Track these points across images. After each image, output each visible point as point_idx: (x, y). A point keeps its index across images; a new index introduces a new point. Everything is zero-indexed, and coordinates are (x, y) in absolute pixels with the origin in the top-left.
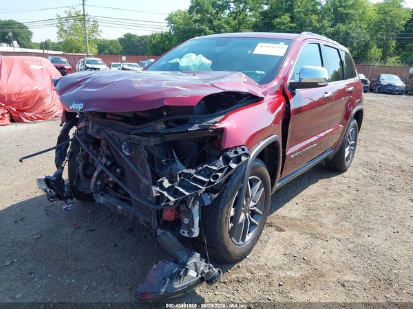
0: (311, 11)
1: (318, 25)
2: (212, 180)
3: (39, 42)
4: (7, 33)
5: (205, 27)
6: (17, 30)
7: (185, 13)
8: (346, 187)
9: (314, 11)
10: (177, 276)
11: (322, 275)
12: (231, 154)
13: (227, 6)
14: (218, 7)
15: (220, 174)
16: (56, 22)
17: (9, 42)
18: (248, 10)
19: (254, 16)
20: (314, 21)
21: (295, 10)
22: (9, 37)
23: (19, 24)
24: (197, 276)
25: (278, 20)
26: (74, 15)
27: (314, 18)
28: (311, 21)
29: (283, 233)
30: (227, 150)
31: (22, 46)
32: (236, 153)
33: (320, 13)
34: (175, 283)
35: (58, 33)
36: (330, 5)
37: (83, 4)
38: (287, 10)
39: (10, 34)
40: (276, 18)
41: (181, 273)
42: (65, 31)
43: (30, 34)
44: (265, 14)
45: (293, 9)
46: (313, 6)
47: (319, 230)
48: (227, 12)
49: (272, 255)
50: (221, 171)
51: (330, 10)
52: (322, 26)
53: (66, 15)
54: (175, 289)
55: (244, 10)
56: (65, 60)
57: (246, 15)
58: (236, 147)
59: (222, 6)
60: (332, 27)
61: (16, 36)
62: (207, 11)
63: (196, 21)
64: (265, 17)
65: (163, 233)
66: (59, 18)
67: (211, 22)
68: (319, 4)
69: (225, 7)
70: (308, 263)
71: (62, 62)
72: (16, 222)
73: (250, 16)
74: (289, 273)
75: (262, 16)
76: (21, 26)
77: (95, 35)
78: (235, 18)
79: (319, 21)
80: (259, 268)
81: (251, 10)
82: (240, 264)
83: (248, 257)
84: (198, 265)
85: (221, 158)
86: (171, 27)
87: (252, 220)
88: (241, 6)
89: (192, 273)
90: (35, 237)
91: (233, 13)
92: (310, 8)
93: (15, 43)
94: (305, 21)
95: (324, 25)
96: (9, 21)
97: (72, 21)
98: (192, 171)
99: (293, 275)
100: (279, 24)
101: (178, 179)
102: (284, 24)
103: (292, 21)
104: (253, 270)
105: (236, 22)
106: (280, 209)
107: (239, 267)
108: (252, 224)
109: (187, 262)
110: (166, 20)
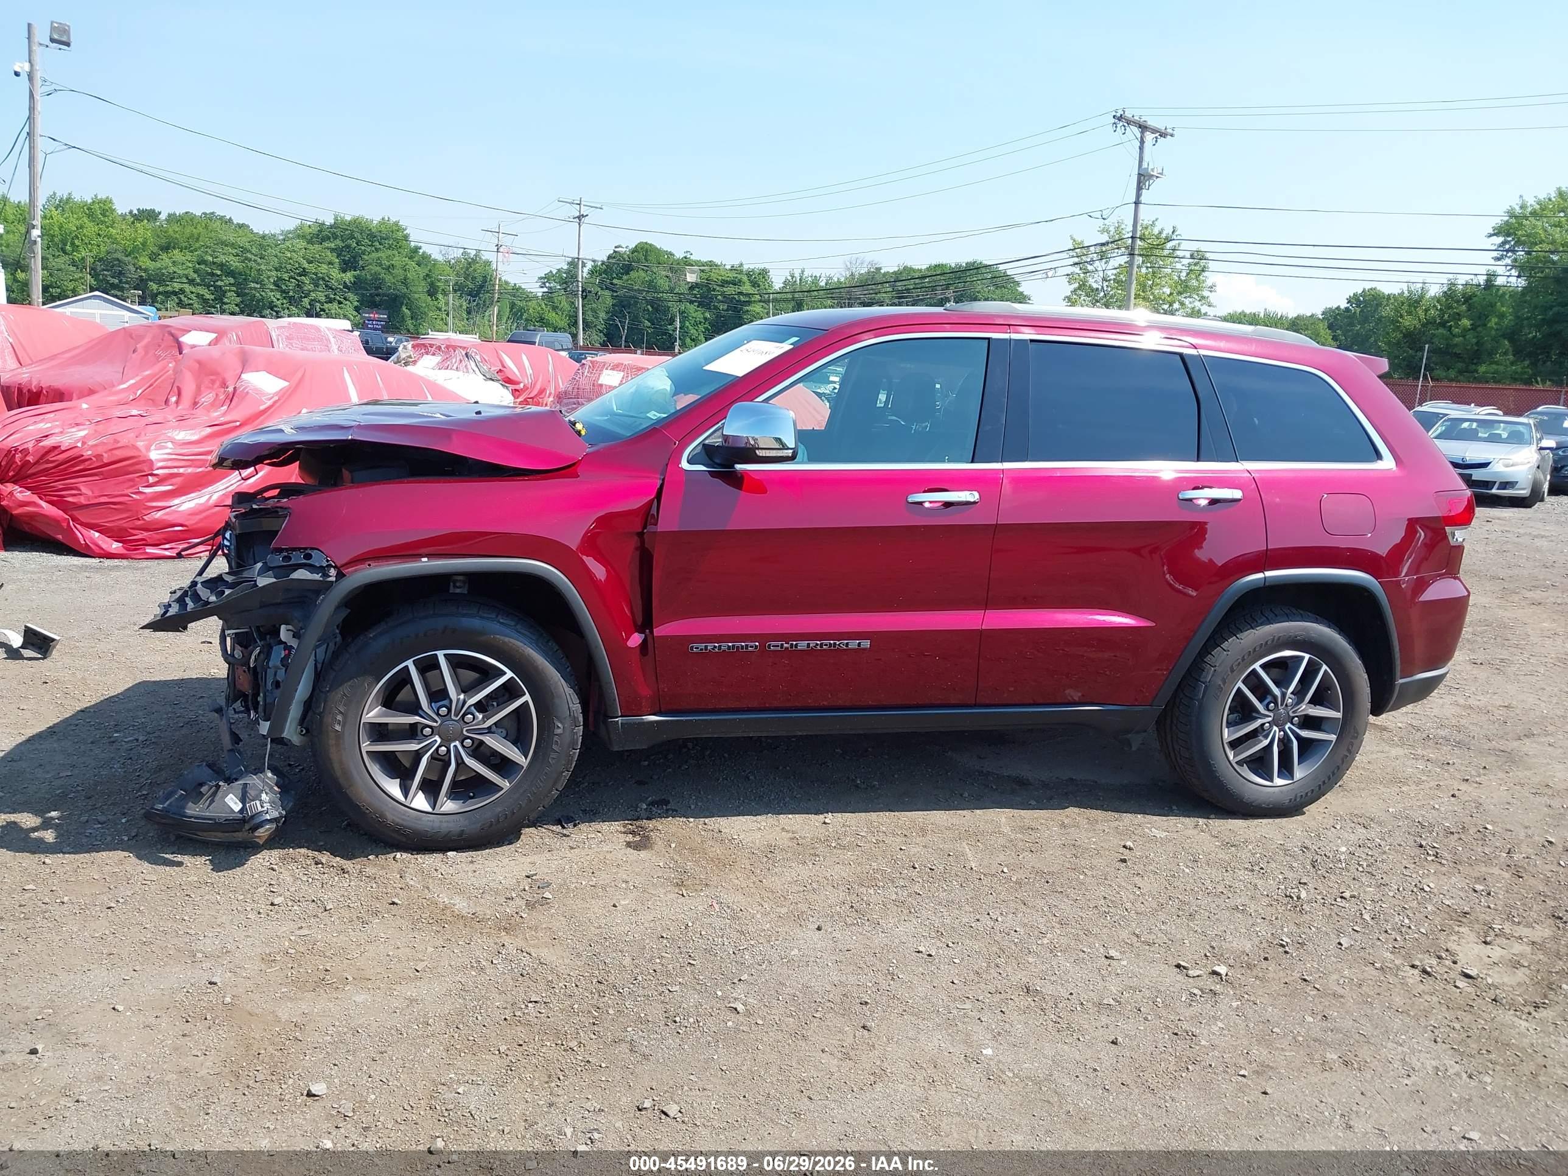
2: (212, 599)
12: (275, 560)
15: (228, 591)
32: (287, 559)
37: (1137, 203)
50: (234, 586)
58: (293, 550)
84: (250, 791)
85: (259, 564)
87: (469, 762)
89: (232, 802)
110: (1497, 232)
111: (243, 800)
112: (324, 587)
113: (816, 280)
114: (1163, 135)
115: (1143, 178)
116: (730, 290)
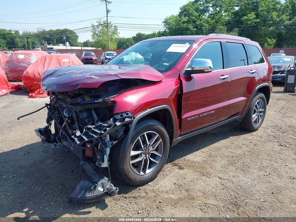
0: (272, 9)
1: (278, 20)
2: (103, 132)
3: (82, 42)
4: (63, 37)
5: (191, 26)
6: (69, 35)
7: (176, 17)
8: (248, 142)
9: (275, 9)
10: (89, 189)
11: (193, 199)
12: (118, 117)
13: (207, 10)
14: (200, 11)
15: (108, 129)
16: (91, 28)
17: (64, 43)
18: (223, 12)
19: (228, 15)
20: (274, 16)
21: (260, 9)
22: (64, 40)
23: (70, 31)
24: (103, 191)
25: (245, 17)
26: (102, 23)
27: (274, 14)
28: (272, 17)
29: (181, 170)
30: (116, 114)
31: (71, 45)
32: (122, 116)
33: (280, 10)
34: (87, 193)
35: (92, 36)
36: (288, 3)
37: (107, 16)
38: (253, 10)
39: (64, 38)
40: (244, 15)
41: (92, 188)
42: (97, 34)
43: (77, 37)
44: (236, 14)
45: (258, 9)
46: (274, 5)
47: (209, 170)
48: (207, 14)
49: (166, 184)
50: (109, 127)
51: (288, 7)
52: (281, 20)
53: (97, 24)
54: (86, 197)
55: (220, 12)
56: (93, 54)
57: (222, 15)
58: (122, 113)
59: (202, 10)
60: (290, 19)
61: (68, 39)
62: (192, 14)
63: (184, 22)
64: (236, 16)
65: (84, 164)
66: (93, 26)
67: (194, 22)
68: (279, 3)
69: (206, 10)
70: (187, 190)
71: (91, 55)
72: (24, 155)
73: (225, 16)
74: (170, 196)
75: (234, 15)
76: (72, 32)
77: (116, 36)
78: (213, 19)
79: (279, 16)
80: (153, 191)
81: (225, 11)
82: (141, 188)
83: (149, 183)
84: (105, 185)
85: (112, 119)
86: (167, 28)
87: (152, 159)
88: (218, 9)
89: (100, 189)
90: (31, 164)
91: (211, 14)
92: (271, 7)
93: (67, 43)
94: (267, 17)
95: (282, 19)
96: (65, 29)
97: (101, 27)
98: (92, 127)
99: (173, 197)
100: (246, 20)
101: (84, 131)
102: (250, 20)
103: (257, 18)
104: (148, 192)
105: (214, 21)
106: (189, 155)
107: (139, 189)
108: (151, 162)
109: (98, 182)
110: (163, 22)
111: (103, 188)
112: (131, 122)
113: (30, 33)
114: (110, 3)
115: (108, 11)
116: (10, 35)
